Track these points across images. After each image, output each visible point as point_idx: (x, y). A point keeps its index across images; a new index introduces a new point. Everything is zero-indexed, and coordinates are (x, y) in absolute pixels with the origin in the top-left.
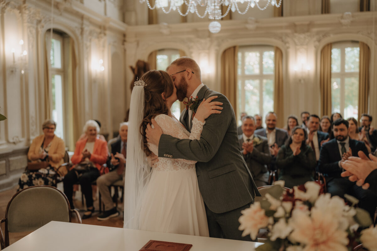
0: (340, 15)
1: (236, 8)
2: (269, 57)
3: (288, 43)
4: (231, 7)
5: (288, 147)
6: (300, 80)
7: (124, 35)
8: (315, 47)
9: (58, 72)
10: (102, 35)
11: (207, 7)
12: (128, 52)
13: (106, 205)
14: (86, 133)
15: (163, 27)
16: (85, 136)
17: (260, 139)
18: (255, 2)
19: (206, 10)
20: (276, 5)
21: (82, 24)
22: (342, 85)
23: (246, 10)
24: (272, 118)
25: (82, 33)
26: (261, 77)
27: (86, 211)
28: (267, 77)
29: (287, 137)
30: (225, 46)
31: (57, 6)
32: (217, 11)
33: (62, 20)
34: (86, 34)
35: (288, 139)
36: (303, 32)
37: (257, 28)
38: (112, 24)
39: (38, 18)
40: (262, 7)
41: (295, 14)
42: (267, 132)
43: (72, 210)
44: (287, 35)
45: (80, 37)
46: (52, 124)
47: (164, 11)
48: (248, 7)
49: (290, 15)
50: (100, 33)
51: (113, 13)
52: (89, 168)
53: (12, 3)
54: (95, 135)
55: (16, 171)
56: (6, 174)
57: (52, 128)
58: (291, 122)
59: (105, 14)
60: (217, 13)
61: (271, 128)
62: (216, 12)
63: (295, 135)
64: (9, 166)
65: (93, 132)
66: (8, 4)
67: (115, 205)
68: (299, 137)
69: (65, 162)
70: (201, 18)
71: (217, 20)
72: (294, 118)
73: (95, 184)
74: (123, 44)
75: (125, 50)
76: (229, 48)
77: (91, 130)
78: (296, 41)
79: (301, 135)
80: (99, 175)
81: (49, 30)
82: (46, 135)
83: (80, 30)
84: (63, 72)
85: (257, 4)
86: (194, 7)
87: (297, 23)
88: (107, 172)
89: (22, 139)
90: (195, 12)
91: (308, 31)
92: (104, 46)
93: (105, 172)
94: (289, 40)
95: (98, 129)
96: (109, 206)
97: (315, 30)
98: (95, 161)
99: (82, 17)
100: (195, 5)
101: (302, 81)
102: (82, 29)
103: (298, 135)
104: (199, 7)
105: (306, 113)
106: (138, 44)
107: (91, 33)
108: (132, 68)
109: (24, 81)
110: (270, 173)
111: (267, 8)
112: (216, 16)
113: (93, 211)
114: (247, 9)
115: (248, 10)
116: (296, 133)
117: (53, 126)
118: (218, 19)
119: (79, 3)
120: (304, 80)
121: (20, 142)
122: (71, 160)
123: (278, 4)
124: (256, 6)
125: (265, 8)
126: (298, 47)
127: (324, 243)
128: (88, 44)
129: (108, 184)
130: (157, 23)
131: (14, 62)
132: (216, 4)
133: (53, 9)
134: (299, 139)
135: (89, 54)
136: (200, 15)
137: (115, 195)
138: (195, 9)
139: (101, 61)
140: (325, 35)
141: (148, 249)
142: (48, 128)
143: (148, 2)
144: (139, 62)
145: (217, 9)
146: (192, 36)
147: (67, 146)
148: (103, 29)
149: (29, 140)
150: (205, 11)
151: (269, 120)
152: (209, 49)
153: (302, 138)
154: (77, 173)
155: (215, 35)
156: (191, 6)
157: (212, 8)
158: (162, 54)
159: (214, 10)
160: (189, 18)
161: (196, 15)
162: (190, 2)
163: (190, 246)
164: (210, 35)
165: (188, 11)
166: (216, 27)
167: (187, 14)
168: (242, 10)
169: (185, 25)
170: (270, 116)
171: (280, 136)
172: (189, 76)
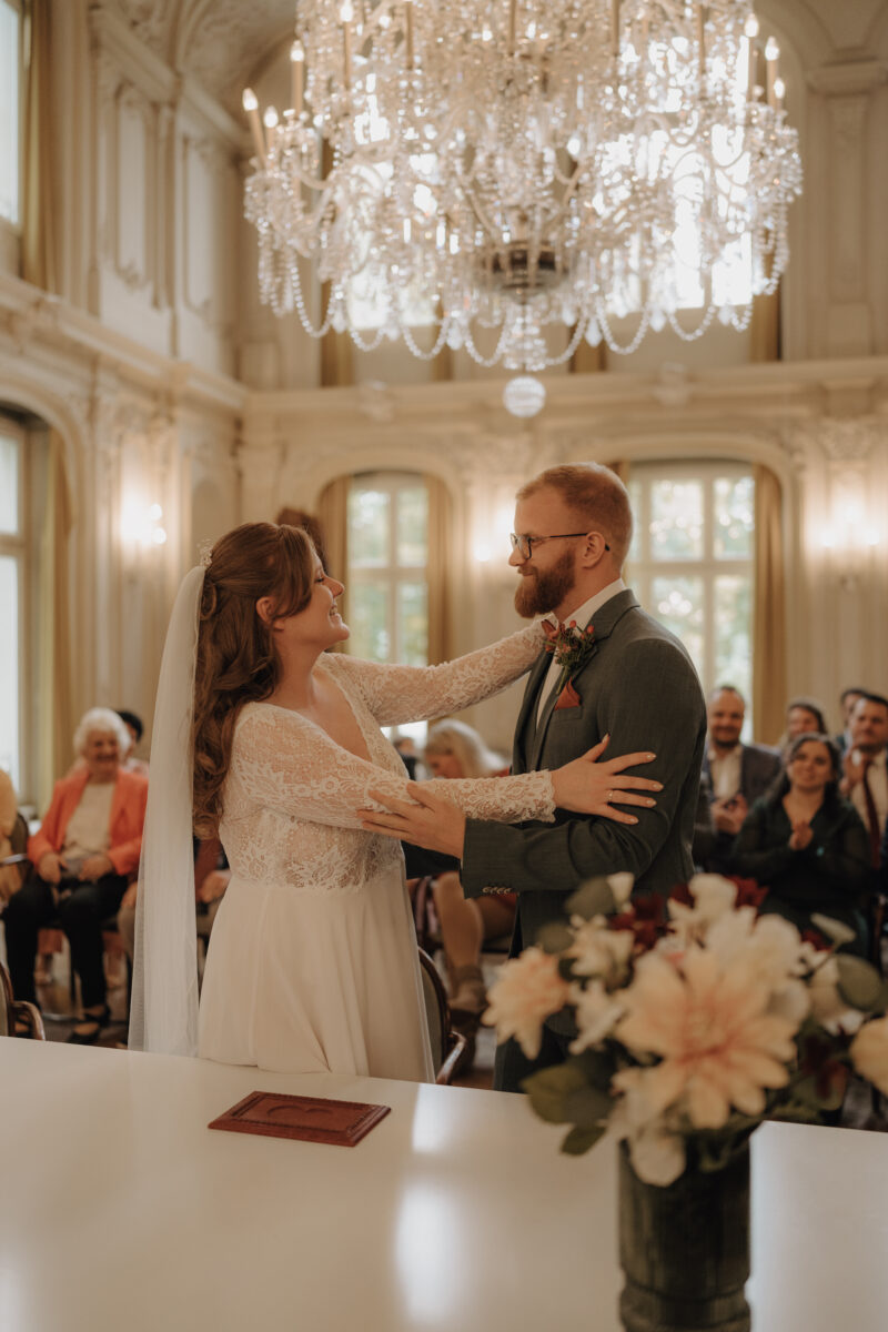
1: (601, 331)
2: (737, 500)
3: (800, 450)
4: (586, 329)
5: (777, 806)
6: (843, 581)
7: (238, 424)
9: (9, 545)
10: (162, 422)
11: (504, 328)
12: (250, 481)
14: (84, 752)
15: (373, 397)
18: (665, 314)
19: (501, 340)
20: (735, 322)
21: (93, 385)
23: (637, 340)
24: (731, 708)
25: (92, 415)
26: (707, 568)
27: (81, 1022)
28: (728, 568)
29: (776, 770)
31: (7, 321)
32: (533, 342)
34: (106, 416)
35: (778, 779)
36: (853, 413)
37: (694, 400)
38: (194, 385)
40: (690, 330)
41: (826, 353)
42: (711, 754)
44: (796, 424)
45: (84, 430)
47: (358, 340)
48: (643, 329)
49: (809, 355)
50: (156, 415)
51: (200, 348)
54: (113, 758)
58: (796, 722)
59: (174, 350)
60: (532, 351)
61: (725, 741)
62: (528, 346)
63: (798, 764)
65: (107, 749)
68: (811, 769)
69: (14, 850)
70: (486, 367)
71: (534, 374)
72: (809, 709)
74: (234, 454)
75: (240, 475)
77: (99, 744)
78: (830, 444)
79: (819, 761)
83: (85, 406)
84: (23, 546)
85: (673, 321)
86: (462, 328)
87: (830, 384)
90: (464, 347)
91: (870, 410)
92: (166, 461)
94: (802, 440)
95: (124, 738)
99: (93, 361)
100: (464, 322)
101: (851, 585)
102: (93, 403)
103: (807, 764)
104: (474, 328)
105: (857, 692)
106: (284, 454)
107: (123, 415)
111: (705, 333)
112: (529, 361)
113: (104, 1021)
114: (640, 335)
115: (644, 340)
116: (803, 757)
118: (535, 368)
119: (82, 314)
120: (858, 578)
123: (740, 319)
124: (668, 326)
125: (699, 333)
126: (835, 466)
127: (715, 1051)
128: (113, 452)
130: (351, 381)
132: (529, 319)
134: (812, 777)
135: (114, 485)
136: (480, 354)
138: (463, 335)
139: (156, 511)
141: (242, 1117)
143: (302, 312)
144: (285, 516)
145: (530, 336)
146: (469, 428)
147: (29, 802)
148: (163, 400)
150: (498, 341)
151: (719, 714)
153: (823, 771)
155: (550, 424)
156: (450, 326)
157: (517, 331)
158: (368, 489)
159: (523, 339)
160: (459, 366)
161: (468, 355)
162: (445, 313)
163: (384, 1110)
164: (530, 424)
165: (440, 342)
166: (527, 396)
167: (436, 351)
168: (623, 340)
169: (444, 389)
170: (722, 701)
171: (757, 770)
172: (591, 556)
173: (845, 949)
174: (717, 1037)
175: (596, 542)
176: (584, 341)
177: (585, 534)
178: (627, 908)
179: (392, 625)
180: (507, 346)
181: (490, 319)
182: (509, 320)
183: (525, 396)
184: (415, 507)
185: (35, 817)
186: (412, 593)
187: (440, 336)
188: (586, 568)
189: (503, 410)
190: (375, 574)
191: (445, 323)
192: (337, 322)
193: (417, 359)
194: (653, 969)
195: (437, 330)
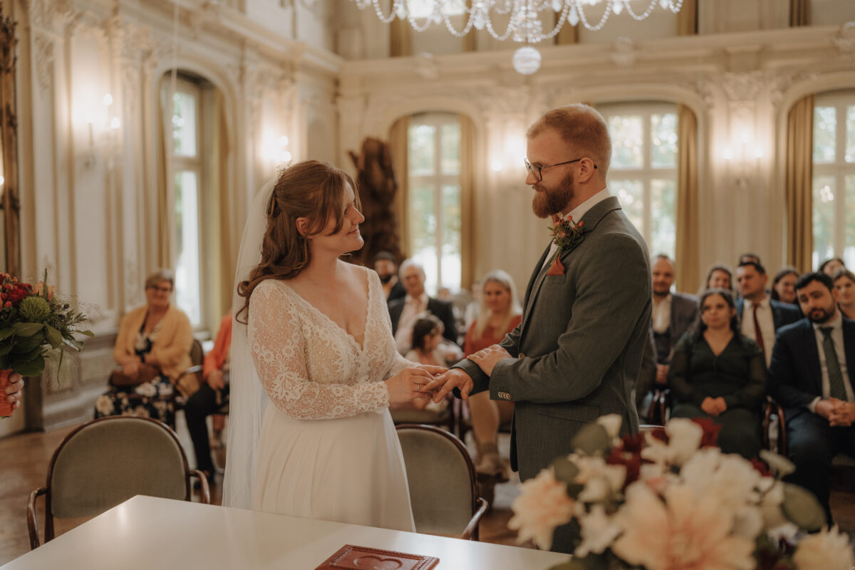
0: (835, 29)
1: (578, 15)
2: (665, 128)
3: (709, 94)
4: (568, 14)
5: (700, 338)
6: (738, 182)
7: (337, 82)
8: (774, 104)
9: (189, 164)
10: (287, 82)
11: (513, 14)
12: (344, 120)
15: (424, 63)
18: (622, 2)
19: (511, 22)
20: (672, 7)
21: (242, 58)
22: (840, 192)
23: (603, 21)
24: (664, 270)
25: (241, 79)
26: (646, 174)
28: (661, 174)
31: (186, 18)
32: (533, 23)
33: (199, 49)
34: (251, 79)
36: (747, 70)
37: (638, 62)
38: (309, 58)
39: (144, 46)
40: (639, 14)
41: (728, 29)
43: (192, 472)
44: (707, 77)
45: (237, 88)
46: (165, 280)
47: (414, 25)
48: (607, 13)
49: (717, 30)
50: (283, 78)
51: (311, 32)
53: (90, 13)
55: (93, 382)
56: (71, 389)
57: (165, 290)
58: (716, 280)
59: (295, 34)
60: (532, 29)
61: (660, 291)
62: (529, 25)
64: (80, 370)
66: (79, 16)
69: (194, 363)
70: (500, 41)
71: (533, 45)
74: (334, 102)
75: (338, 116)
78: (730, 91)
81: (168, 73)
82: (150, 304)
83: (237, 73)
84: (199, 165)
85: (628, 7)
86: (483, 14)
87: (731, 49)
89: (107, 313)
90: (485, 28)
91: (758, 67)
92: (290, 108)
94: (711, 88)
97: (773, 64)
99: (242, 42)
100: (486, 11)
101: (743, 184)
102: (242, 70)
104: (492, 14)
106: (366, 103)
107: (262, 78)
108: (352, 155)
109: (113, 185)
110: (654, 394)
111: (650, 15)
112: (530, 36)
114: (605, 17)
115: (608, 20)
117: (167, 285)
118: (534, 41)
119: (234, 11)
120: (748, 181)
121: (103, 318)
123: (675, 6)
124: (624, 10)
125: (646, 15)
126: (733, 105)
128: (256, 102)
130: (409, 53)
131: (92, 143)
132: (530, 7)
133: (177, 25)
134: (716, 319)
135: (257, 125)
136: (496, 32)
138: (485, 19)
139: (284, 141)
140: (798, 76)
142: (156, 287)
143: (376, 5)
144: (368, 142)
145: (531, 19)
146: (487, 83)
147: (204, 330)
148: (288, 68)
149: (122, 314)
150: (508, 23)
151: (658, 273)
152: (527, 110)
155: (542, 79)
156: (476, 13)
157: (521, 16)
158: (422, 124)
159: (526, 21)
160: (481, 40)
161: (488, 33)
162: (473, 5)
163: (434, 561)
164: (528, 80)
165: (469, 24)
166: (530, 60)
167: (467, 31)
168: (593, 21)
169: (471, 56)
170: (659, 265)
171: (682, 312)
172: (585, 174)
173: (787, 479)
174: (693, 555)
175: (587, 165)
176: (567, 22)
177: (579, 160)
178: (617, 443)
179: (437, 211)
180: (515, 26)
181: (503, 8)
182: (516, 9)
183: (527, 60)
184: (452, 135)
185: (209, 339)
186: (451, 192)
187: (470, 20)
188: (581, 183)
189: (513, 70)
190: (426, 180)
191: (472, 12)
192: (400, 12)
193: (454, 36)
194: (640, 495)
195: (467, 16)
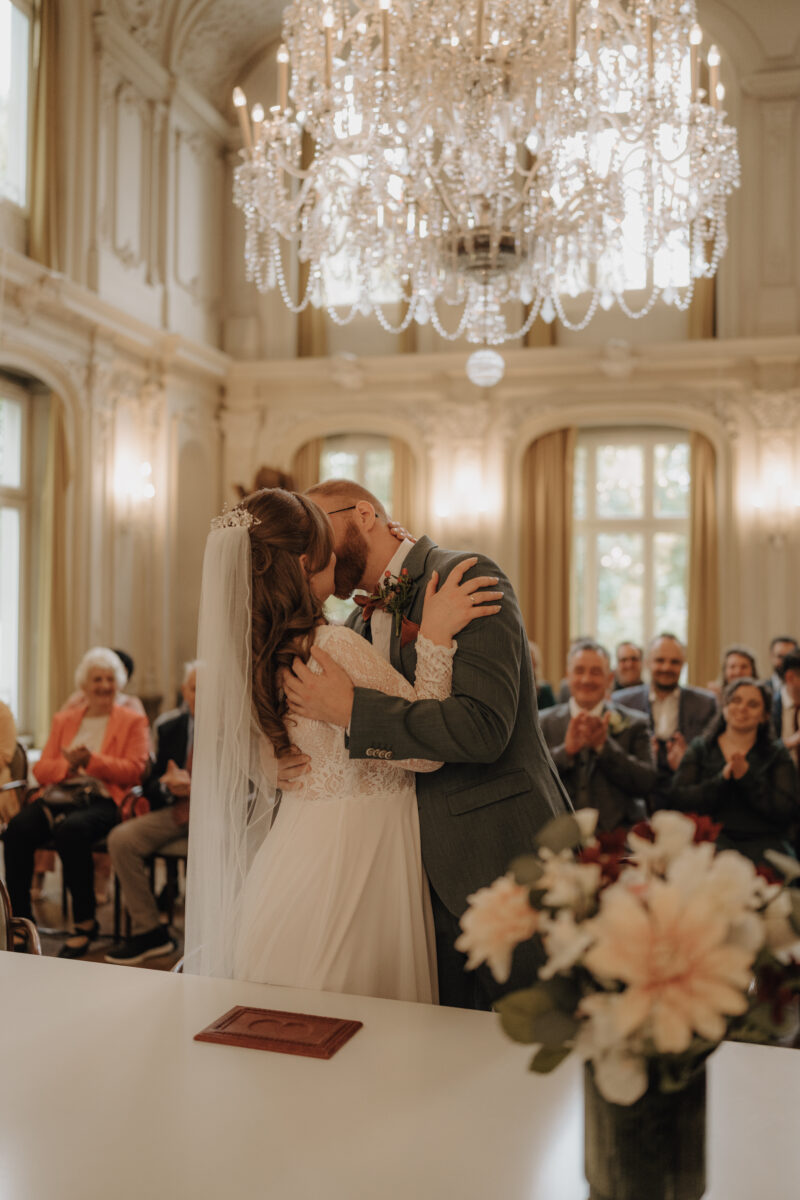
1: (555, 309)
2: (675, 464)
3: (733, 419)
4: (541, 307)
5: (714, 744)
6: (771, 539)
7: (222, 391)
9: (11, 498)
10: (153, 388)
11: (467, 305)
12: (232, 442)
13: (136, 918)
14: (84, 687)
15: (343, 366)
16: (83, 700)
17: (623, 716)
18: (613, 294)
19: (464, 316)
20: (678, 303)
21: (91, 354)
23: (588, 318)
24: (670, 655)
25: (89, 382)
26: (647, 526)
27: (72, 936)
28: (667, 526)
29: (713, 711)
30: (535, 426)
31: (15, 296)
32: (494, 319)
33: (30, 339)
34: (102, 384)
35: (715, 720)
36: (781, 387)
37: (637, 374)
38: (182, 355)
40: (636, 309)
41: (757, 332)
42: (652, 696)
43: (16, 920)
44: (729, 396)
45: (82, 394)
47: (334, 316)
48: (593, 308)
49: (742, 334)
50: (147, 382)
51: (188, 320)
52: (87, 798)
54: (110, 693)
58: (733, 667)
59: (165, 322)
60: (492, 327)
61: (666, 684)
62: (489, 322)
63: (732, 706)
65: (105, 685)
67: (164, 920)
68: (744, 711)
69: (14, 777)
70: (449, 341)
71: (495, 348)
72: (744, 655)
73: (104, 849)
74: (217, 417)
75: (222, 436)
76: (548, 435)
77: (98, 679)
78: (760, 415)
79: (752, 704)
80: (117, 820)
83: (83, 373)
84: (25, 498)
85: (621, 301)
86: (428, 305)
87: (761, 360)
88: (143, 812)
90: (430, 323)
91: (796, 383)
92: (156, 423)
93: (137, 811)
94: (735, 410)
95: (121, 675)
96: (144, 920)
98: (105, 775)
99: (92, 332)
100: (431, 300)
101: (779, 542)
102: (90, 370)
103: (741, 706)
104: (439, 305)
105: (786, 641)
106: (263, 419)
107: (117, 381)
108: (241, 491)
111: (650, 312)
112: (490, 335)
113: (93, 935)
114: (590, 313)
115: (594, 317)
116: (738, 700)
118: (495, 342)
119: (82, 289)
120: (785, 537)
122: (34, 771)
123: (683, 302)
124: (616, 307)
125: (644, 312)
126: (764, 434)
127: (678, 979)
128: (108, 414)
129: (145, 849)
130: (324, 352)
132: (490, 298)
134: (746, 719)
135: (109, 445)
136: (444, 329)
137: (166, 889)
138: (429, 311)
139: (146, 468)
141: (226, 1030)
143: (283, 289)
145: (491, 313)
146: (432, 396)
147: (27, 732)
148: (154, 368)
150: (461, 317)
151: (660, 660)
152: (485, 435)
153: (756, 713)
154: (48, 812)
155: (506, 393)
156: (418, 303)
157: (479, 308)
158: (339, 451)
159: (484, 315)
160: (424, 339)
161: (434, 329)
162: (413, 291)
163: (355, 1025)
164: (487, 393)
165: (408, 318)
166: (489, 367)
167: (405, 326)
168: (575, 318)
169: (409, 360)
170: (663, 648)
171: (695, 711)
174: (680, 966)
176: (539, 318)
178: (592, 843)
180: (470, 321)
181: (455, 297)
182: (471, 298)
183: (486, 367)
184: (381, 467)
187: (408, 312)
189: (466, 380)
191: (412, 300)
192: (315, 298)
193: (387, 333)
194: (618, 901)
195: (405, 306)
